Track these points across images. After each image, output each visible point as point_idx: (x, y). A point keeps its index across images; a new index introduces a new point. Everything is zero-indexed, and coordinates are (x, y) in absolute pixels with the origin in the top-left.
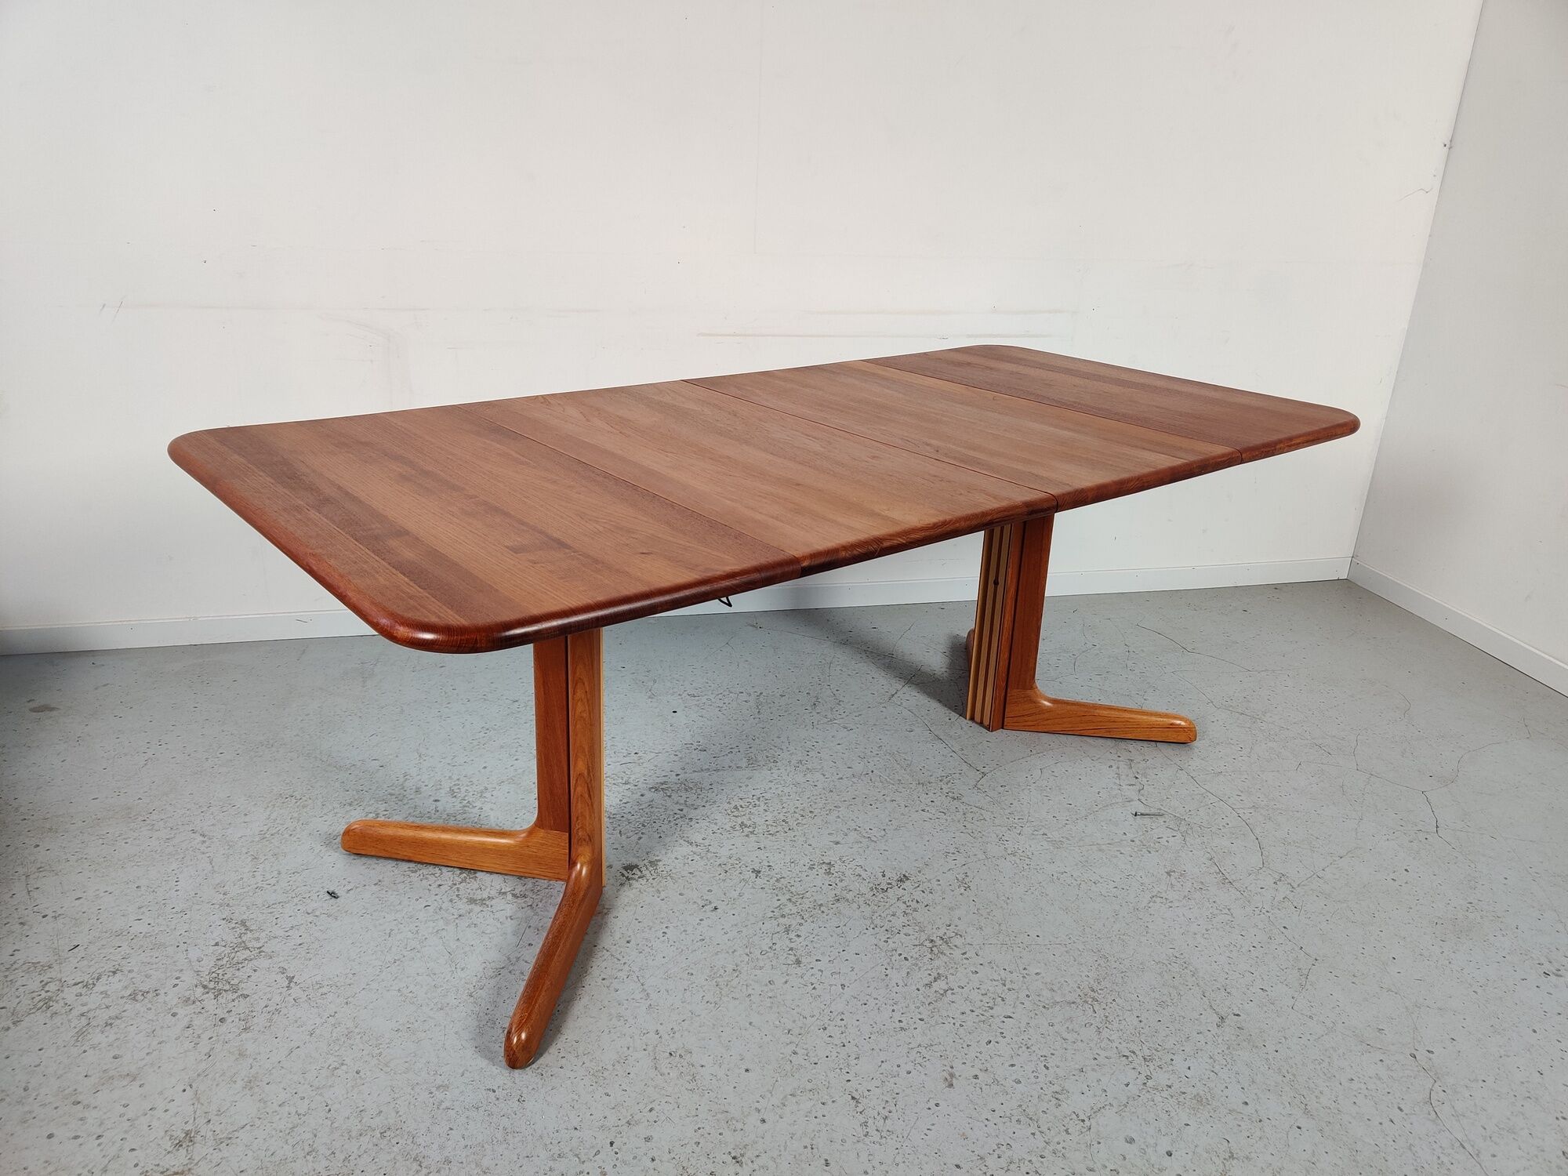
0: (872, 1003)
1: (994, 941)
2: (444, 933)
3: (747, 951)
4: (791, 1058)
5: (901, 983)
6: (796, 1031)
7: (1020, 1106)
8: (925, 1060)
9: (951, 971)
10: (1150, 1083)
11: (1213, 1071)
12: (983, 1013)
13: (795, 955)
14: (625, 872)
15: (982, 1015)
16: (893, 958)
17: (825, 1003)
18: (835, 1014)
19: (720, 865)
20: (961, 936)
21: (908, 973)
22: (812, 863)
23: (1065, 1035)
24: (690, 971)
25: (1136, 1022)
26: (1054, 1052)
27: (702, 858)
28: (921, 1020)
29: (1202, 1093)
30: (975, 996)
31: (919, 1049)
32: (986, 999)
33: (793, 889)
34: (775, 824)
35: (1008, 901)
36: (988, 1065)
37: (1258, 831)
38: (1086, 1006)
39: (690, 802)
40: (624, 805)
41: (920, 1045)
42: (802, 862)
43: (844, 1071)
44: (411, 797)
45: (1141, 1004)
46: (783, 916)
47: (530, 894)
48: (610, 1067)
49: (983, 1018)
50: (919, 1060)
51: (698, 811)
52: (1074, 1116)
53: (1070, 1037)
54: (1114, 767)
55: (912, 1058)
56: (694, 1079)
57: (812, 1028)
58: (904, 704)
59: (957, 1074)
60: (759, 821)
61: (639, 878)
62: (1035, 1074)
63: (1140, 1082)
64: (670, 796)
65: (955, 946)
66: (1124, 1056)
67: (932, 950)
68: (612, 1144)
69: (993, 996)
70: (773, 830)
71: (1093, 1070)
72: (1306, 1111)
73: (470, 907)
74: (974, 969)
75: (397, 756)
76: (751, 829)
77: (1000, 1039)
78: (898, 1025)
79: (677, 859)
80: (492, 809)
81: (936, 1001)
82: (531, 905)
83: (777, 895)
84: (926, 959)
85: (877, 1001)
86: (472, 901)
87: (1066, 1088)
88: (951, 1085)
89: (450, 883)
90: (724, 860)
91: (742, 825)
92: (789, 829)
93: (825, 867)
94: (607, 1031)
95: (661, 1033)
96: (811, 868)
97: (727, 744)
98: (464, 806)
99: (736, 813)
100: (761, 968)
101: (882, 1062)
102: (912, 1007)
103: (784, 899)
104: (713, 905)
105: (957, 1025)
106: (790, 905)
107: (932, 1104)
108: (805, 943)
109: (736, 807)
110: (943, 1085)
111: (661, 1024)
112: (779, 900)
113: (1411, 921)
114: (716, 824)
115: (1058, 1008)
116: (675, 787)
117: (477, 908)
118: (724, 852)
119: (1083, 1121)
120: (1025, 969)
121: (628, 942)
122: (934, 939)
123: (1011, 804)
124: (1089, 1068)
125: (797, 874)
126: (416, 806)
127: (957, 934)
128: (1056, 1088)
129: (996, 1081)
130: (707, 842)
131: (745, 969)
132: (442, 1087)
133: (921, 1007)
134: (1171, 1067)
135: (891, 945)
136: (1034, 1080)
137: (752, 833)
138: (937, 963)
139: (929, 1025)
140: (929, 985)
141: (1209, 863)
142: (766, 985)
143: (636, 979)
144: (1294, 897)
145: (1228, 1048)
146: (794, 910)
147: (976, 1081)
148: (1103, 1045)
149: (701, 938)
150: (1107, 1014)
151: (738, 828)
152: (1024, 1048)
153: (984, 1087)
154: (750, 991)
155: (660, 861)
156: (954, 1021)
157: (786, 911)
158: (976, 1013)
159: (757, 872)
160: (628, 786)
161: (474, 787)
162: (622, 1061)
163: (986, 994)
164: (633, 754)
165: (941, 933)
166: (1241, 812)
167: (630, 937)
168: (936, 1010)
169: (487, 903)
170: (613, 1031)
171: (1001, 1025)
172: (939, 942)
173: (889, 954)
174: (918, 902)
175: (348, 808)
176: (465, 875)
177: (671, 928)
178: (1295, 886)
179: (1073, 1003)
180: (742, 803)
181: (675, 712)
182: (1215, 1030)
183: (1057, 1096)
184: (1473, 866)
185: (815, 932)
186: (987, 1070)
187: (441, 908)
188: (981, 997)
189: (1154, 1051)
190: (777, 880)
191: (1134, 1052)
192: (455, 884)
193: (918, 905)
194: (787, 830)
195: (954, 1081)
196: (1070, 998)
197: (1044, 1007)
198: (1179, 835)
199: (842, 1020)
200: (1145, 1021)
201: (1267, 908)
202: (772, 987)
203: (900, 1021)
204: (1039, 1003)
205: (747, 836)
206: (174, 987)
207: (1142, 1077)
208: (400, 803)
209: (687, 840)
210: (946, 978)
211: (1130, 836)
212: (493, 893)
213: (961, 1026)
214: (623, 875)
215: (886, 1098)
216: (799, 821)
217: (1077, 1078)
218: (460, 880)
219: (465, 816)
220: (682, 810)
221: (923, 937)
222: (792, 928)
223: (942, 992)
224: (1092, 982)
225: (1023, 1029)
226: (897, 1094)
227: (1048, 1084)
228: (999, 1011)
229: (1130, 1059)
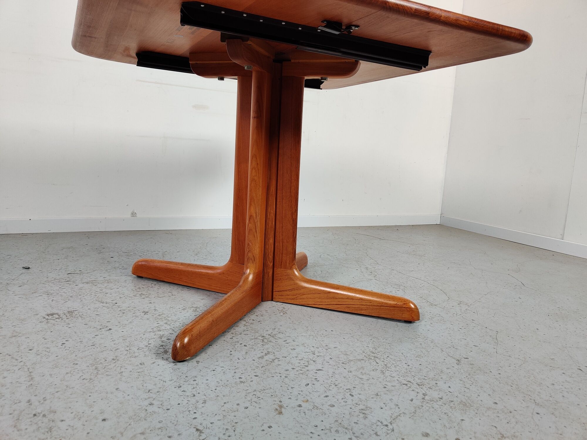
0: (219, 370)
1: (304, 335)
3: (127, 349)
4: (147, 408)
5: (241, 358)
6: (154, 391)
7: (336, 421)
8: (259, 399)
9: (277, 350)
10: (427, 398)
11: (466, 387)
12: (301, 369)
15: (301, 370)
16: (237, 346)
17: (182, 372)
18: (189, 378)
19: (120, 310)
20: (282, 333)
21: (246, 352)
23: (361, 376)
25: (406, 366)
26: (355, 386)
28: (256, 376)
29: (464, 400)
30: (295, 361)
31: (255, 393)
32: (302, 362)
33: (170, 319)
34: (164, 294)
36: (309, 398)
37: (440, 288)
38: (371, 361)
39: (108, 287)
43: (192, 412)
45: (405, 357)
46: (160, 331)
49: (302, 372)
50: (256, 400)
51: (113, 290)
52: (379, 423)
53: (364, 377)
54: (359, 270)
55: (249, 399)
57: (170, 387)
59: (285, 406)
61: (56, 319)
62: (344, 400)
63: (420, 397)
65: (279, 338)
66: (404, 384)
69: (308, 360)
71: (385, 394)
72: (537, 404)
74: (292, 348)
77: (315, 382)
78: (238, 380)
81: (266, 365)
84: (259, 345)
85: (223, 368)
87: (369, 406)
88: (280, 413)
101: (225, 403)
102: (249, 369)
104: (108, 328)
105: (283, 377)
107: (265, 427)
110: (274, 413)
111: (36, 396)
115: (352, 363)
118: (125, 305)
119: (387, 426)
120: (326, 346)
122: (265, 335)
124: (382, 393)
127: (279, 333)
128: (362, 407)
129: (315, 407)
131: (123, 358)
133: (256, 369)
134: (437, 388)
135: (236, 340)
136: (344, 404)
138: (267, 346)
139: (262, 379)
140: (262, 357)
141: (419, 299)
142: (137, 366)
144: (471, 309)
145: (469, 375)
146: (169, 328)
147: (301, 408)
148: (388, 379)
149: (93, 344)
150: (386, 364)
152: (333, 386)
153: (307, 412)
154: (123, 370)
155: (76, 311)
156: (280, 375)
157: (163, 329)
158: (296, 370)
159: (146, 313)
163: (302, 359)
164: (78, 271)
165: (269, 332)
166: (428, 282)
168: (267, 370)
171: (315, 375)
172: (267, 337)
173: (234, 344)
177: (70, 341)
178: (469, 305)
179: (362, 360)
181: (112, 257)
182: (456, 367)
183: (363, 412)
186: (307, 401)
188: (298, 361)
189: (423, 380)
190: (159, 315)
195: (283, 410)
196: (359, 358)
197: (343, 363)
199: (195, 380)
200: (411, 365)
201: (460, 314)
203: (240, 378)
204: (339, 362)
205: (144, 298)
207: (420, 395)
210: (274, 353)
213: (286, 377)
214: (44, 319)
215: (226, 427)
217: (375, 399)
220: (102, 290)
221: (258, 336)
223: (271, 360)
224: (371, 349)
225: (330, 376)
226: (236, 423)
227: (355, 405)
228: (312, 367)
229: (409, 385)
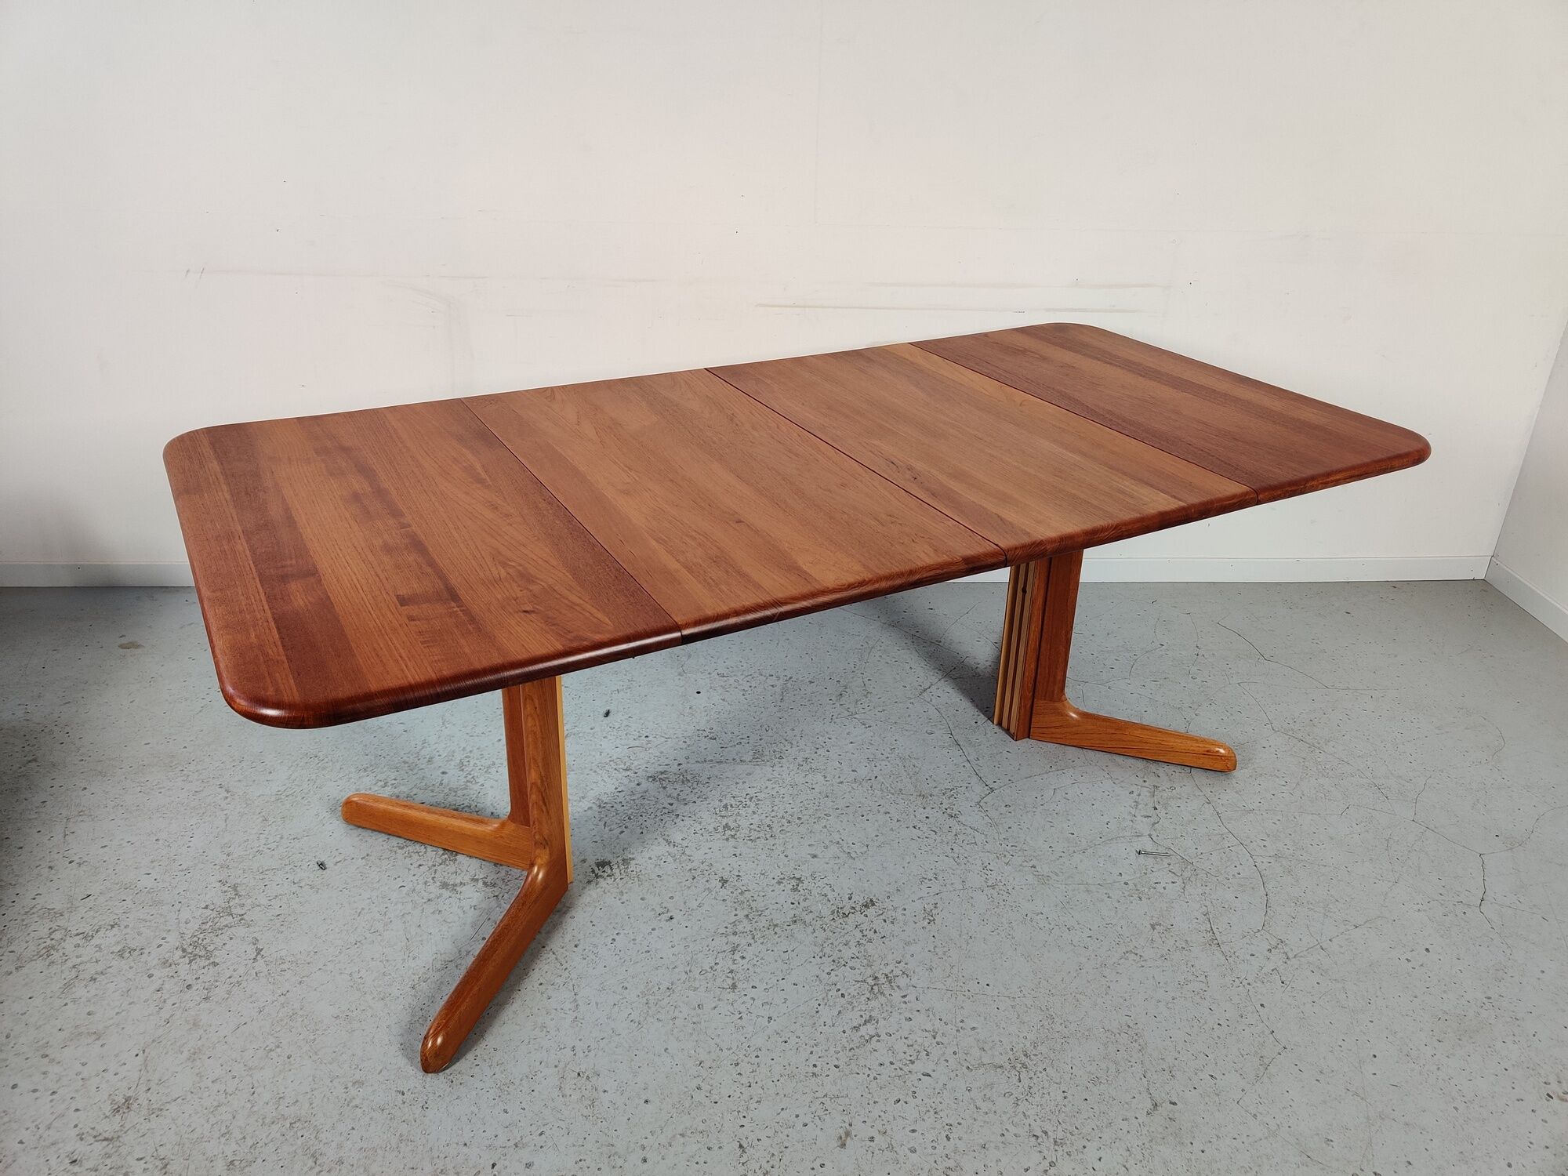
0: (793, 1041)
1: (939, 985)
2: (408, 918)
3: (688, 969)
4: (693, 1093)
5: (829, 1023)
6: (707, 1064)
8: (826, 1112)
9: (885, 1015)
10: (1052, 1171)
11: (1125, 1166)
12: (902, 1066)
13: (733, 978)
14: (596, 869)
15: (901, 1069)
16: (830, 993)
17: (746, 1035)
18: (752, 1049)
19: (691, 870)
20: (907, 976)
21: (840, 1012)
22: (782, 876)
23: (979, 1103)
24: (626, 985)
25: (1060, 1098)
26: (960, 1120)
27: (675, 860)
28: (836, 1066)
30: (900, 1046)
31: (824, 1100)
32: (910, 1051)
33: (754, 905)
34: (758, 829)
35: (970, 941)
36: (888, 1128)
37: (1269, 886)
38: (1014, 1072)
39: (683, 796)
40: (618, 794)
41: (826, 1096)
42: (772, 876)
43: (741, 1115)
44: (423, 767)
45: (1073, 1076)
46: (735, 934)
47: (499, 883)
48: (517, 1082)
49: (900, 1073)
50: (820, 1112)
51: (687, 807)
53: (984, 1106)
54: (1135, 794)
55: (813, 1110)
56: (592, 1105)
57: (725, 1062)
58: (934, 701)
59: (853, 1133)
60: (744, 823)
61: (608, 876)
62: (934, 1144)
63: (1041, 1168)
64: (665, 788)
65: (898, 987)
66: (1034, 1136)
67: (872, 989)
68: (493, 1165)
69: (919, 1048)
70: (754, 835)
71: (997, 1148)
73: (441, 891)
74: (908, 1016)
75: (422, 722)
76: (733, 833)
77: (910, 1099)
78: (811, 1069)
79: (650, 858)
80: (492, 787)
81: (858, 1047)
82: (497, 896)
83: (736, 910)
84: (863, 998)
85: (798, 1040)
86: (445, 885)
87: (961, 1164)
88: (843, 1145)
89: (430, 864)
90: (695, 864)
91: (727, 827)
92: (772, 836)
93: (794, 882)
94: (526, 1041)
95: (577, 1049)
96: (779, 883)
97: (739, 734)
98: (468, 781)
99: (723, 814)
100: (695, 989)
101: (782, 1109)
102: (832, 1050)
103: (741, 914)
104: (669, 915)
105: (872, 1077)
106: (746, 922)
107: (817, 1165)
108: (746, 967)
109: (725, 807)
110: (835, 1144)
111: (580, 1040)
112: (736, 915)
113: (1410, 1013)
114: (700, 823)
115: (982, 1070)
116: (672, 778)
117: (446, 893)
118: (698, 856)
120: (962, 1021)
121: (576, 946)
122: (879, 976)
123: (1010, 828)
124: (993, 1145)
125: (763, 888)
126: (424, 777)
127: (904, 973)
128: (951, 1163)
129: (891, 1148)
130: (685, 843)
131: (680, 988)
132: (358, 1083)
133: (841, 1053)
134: (1080, 1155)
135: (833, 978)
136: (930, 1150)
137: (733, 836)
138: (872, 1003)
139: (842, 1074)
140: (856, 1028)
141: (1202, 918)
142: (695, 1009)
143: (571, 987)
144: (1285, 969)
145: (1151, 1141)
146: (748, 928)
147: (872, 1144)
148: (1016, 1120)
149: (648, 949)
150: (1032, 1085)
151: (720, 829)
152: (932, 1112)
153: (876, 1152)
154: (677, 1014)
155: (633, 859)
156: (869, 1072)
157: (740, 928)
158: (894, 1066)
159: (724, 881)
160: (628, 773)
161: (483, 761)
162: (530, 1076)
163: (912, 1046)
164: (643, 737)
165: (887, 971)
166: (1258, 860)
167: (579, 940)
168: (855, 1057)
169: (458, 889)
170: (532, 1042)
171: (916, 1083)
172: (883, 980)
173: (828, 988)
174: (875, 932)
175: (362, 774)
176: (446, 856)
177: (621, 936)
178: (1291, 955)
179: (1000, 1067)
180: (733, 802)
181: (698, 693)
182: (1143, 1118)
184: (1508, 952)
185: (761, 955)
186: (885, 1133)
187: (414, 890)
188: (905, 1048)
189: (1068, 1134)
190: (742, 893)
191: (1046, 1133)
192: (435, 866)
193: (875, 936)
194: (768, 836)
195: (848, 1141)
196: (998, 1061)
197: (968, 1068)
198: (1179, 882)
199: (757, 1057)
200: (1070, 1098)
201: (1250, 980)
202: (699, 1011)
203: (815, 1066)
204: (963, 1062)
205: (727, 839)
206: (158, 947)
207: (1046, 1164)
208: (411, 772)
209: (667, 838)
210: (877, 1022)
211: (1125, 878)
212: (467, 878)
213: (875, 1078)
214: (593, 871)
215: (772, 1151)
216: (784, 828)
217: (976, 1154)
218: (440, 862)
219: (465, 792)
220: (671, 804)
221: (869, 972)
222: (739, 948)
223: (867, 1037)
224: (1028, 1045)
225: (937, 1090)
226: (786, 1147)
227: (944, 1157)
228: (919, 1067)
229: (1040, 1140)
